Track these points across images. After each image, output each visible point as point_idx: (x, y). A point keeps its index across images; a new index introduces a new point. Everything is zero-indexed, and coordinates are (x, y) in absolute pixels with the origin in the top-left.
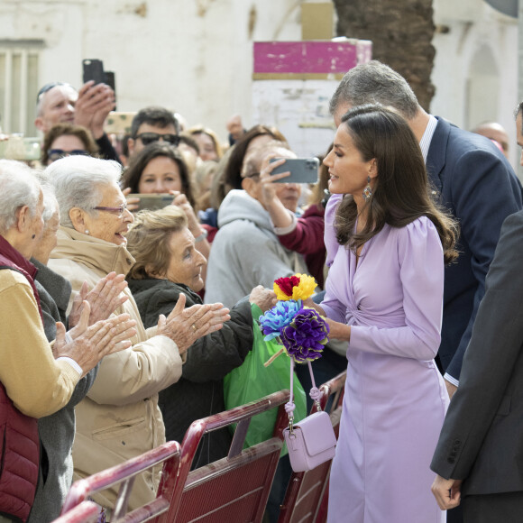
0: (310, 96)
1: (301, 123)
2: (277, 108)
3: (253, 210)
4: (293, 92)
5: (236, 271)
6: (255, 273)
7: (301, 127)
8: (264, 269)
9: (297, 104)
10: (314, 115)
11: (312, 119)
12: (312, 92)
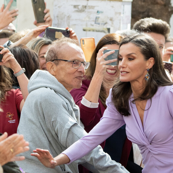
0: (91, 10)
1: (85, 27)
2: (69, 17)
3: (52, 81)
4: (80, 7)
5: (41, 120)
6: (53, 122)
7: (84, 30)
8: (59, 120)
9: (83, 15)
10: (93, 23)
11: (92, 25)
12: (92, 7)
